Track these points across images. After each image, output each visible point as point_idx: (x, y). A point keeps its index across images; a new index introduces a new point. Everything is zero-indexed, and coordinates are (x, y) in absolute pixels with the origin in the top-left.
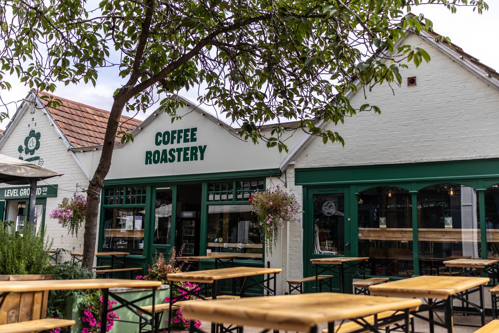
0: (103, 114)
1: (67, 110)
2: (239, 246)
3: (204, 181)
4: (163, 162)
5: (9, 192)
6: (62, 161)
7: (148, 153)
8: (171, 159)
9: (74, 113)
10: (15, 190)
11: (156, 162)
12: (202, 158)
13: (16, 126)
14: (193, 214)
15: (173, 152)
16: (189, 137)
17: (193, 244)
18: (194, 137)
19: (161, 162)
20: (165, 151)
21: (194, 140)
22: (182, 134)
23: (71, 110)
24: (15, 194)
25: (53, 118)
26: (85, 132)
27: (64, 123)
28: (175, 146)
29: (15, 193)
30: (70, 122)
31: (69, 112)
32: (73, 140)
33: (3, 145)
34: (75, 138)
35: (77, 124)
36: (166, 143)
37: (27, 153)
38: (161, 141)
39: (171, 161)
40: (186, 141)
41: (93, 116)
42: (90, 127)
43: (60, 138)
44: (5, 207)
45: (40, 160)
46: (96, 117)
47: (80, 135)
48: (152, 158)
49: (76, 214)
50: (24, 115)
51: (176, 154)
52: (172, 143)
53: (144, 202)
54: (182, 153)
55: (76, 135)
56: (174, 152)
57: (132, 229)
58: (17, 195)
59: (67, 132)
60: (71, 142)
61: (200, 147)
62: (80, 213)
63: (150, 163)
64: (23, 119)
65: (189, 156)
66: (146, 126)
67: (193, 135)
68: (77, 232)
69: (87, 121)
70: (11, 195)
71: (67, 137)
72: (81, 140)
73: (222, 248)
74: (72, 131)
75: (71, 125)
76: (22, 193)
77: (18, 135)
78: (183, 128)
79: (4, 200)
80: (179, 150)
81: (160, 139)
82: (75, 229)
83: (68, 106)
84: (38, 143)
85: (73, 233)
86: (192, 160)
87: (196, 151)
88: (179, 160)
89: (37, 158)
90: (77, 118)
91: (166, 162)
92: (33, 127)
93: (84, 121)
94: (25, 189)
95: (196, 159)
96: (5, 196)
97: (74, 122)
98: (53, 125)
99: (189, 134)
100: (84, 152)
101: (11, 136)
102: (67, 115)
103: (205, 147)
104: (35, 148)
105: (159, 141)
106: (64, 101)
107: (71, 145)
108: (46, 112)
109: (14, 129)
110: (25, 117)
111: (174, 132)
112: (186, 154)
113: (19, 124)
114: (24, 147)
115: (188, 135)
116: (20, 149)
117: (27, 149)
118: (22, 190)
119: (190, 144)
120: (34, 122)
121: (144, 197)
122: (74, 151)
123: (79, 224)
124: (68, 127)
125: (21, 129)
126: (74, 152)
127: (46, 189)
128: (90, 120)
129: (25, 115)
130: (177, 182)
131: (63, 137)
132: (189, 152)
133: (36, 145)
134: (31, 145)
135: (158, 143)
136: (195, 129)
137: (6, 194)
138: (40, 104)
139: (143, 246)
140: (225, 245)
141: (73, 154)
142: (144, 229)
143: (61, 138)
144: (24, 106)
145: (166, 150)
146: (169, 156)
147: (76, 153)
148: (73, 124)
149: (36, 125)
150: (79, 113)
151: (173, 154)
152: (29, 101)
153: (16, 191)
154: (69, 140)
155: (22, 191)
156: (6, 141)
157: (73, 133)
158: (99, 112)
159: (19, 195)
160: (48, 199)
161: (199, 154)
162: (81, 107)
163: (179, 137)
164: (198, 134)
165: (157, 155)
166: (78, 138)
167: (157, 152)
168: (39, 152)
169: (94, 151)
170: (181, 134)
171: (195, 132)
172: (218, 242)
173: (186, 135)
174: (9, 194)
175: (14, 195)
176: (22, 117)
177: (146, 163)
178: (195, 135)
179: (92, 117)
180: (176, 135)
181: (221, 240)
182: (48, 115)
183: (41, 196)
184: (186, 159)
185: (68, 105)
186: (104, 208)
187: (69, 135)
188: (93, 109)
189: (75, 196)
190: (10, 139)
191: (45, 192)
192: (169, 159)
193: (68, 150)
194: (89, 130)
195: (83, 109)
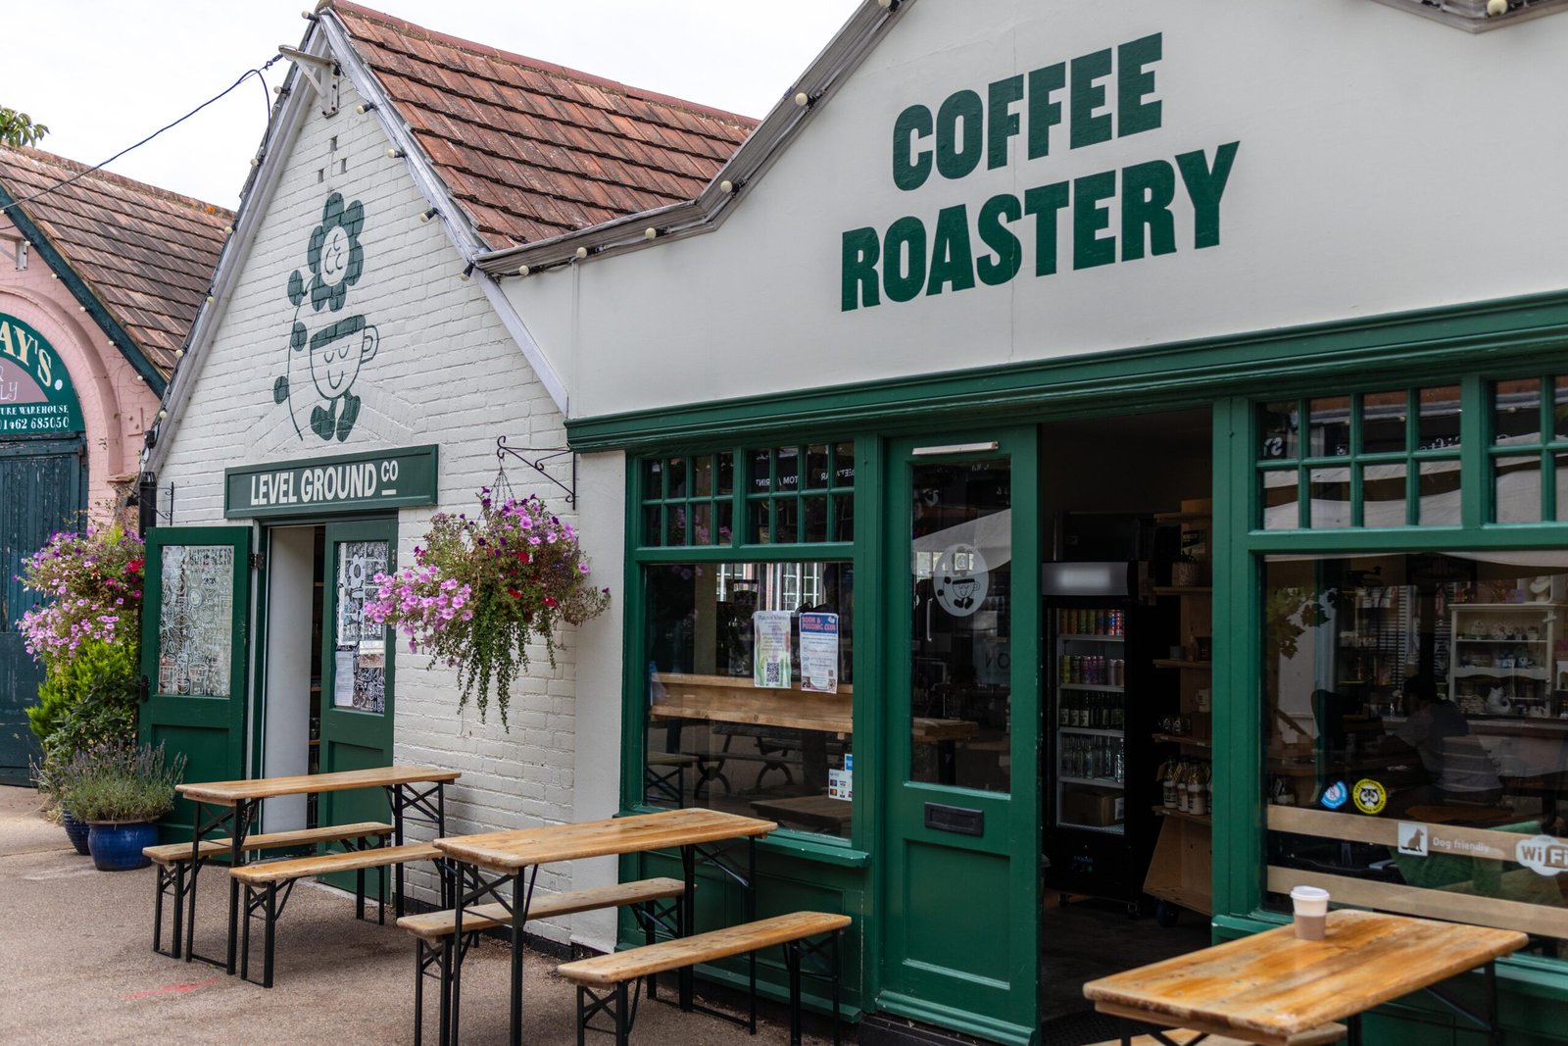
0: (660, 110)
1: (486, 91)
2: (1529, 853)
3: (1229, 391)
4: (947, 285)
5: (266, 483)
6: (452, 328)
7: (857, 241)
8: (995, 259)
9: (519, 104)
10: (285, 475)
11: (902, 291)
12: (1207, 234)
13: (277, 186)
14: (1114, 578)
15: (1002, 218)
16: (1110, 106)
17: (1119, 735)
18: (1146, 99)
19: (935, 289)
20: (952, 220)
21: (1141, 117)
22: (1062, 96)
23: (506, 91)
24: (286, 494)
25: (403, 122)
26: (566, 186)
27: (458, 143)
28: (1020, 175)
29: (284, 487)
30: (492, 141)
31: (494, 99)
32: (494, 219)
33: (239, 277)
34: (506, 210)
35: (524, 150)
36: (956, 167)
37: (317, 304)
38: (925, 157)
39: (997, 275)
40: (1088, 132)
41: (612, 117)
42: (591, 165)
43: (433, 213)
44: (256, 550)
45: (370, 332)
46: (623, 125)
47: (534, 199)
48: (879, 267)
49: (494, 600)
50: (300, 130)
51: (1025, 229)
52: (998, 159)
53: (845, 531)
54: (1065, 217)
55: (515, 200)
56: (1014, 215)
57: (785, 682)
58: (293, 499)
59: (469, 185)
60: (482, 229)
61: (1192, 162)
62: (509, 599)
63: (872, 300)
64: (298, 149)
65: (1114, 229)
66: (839, 81)
67: (1135, 84)
68: (503, 696)
69: (578, 137)
70: (273, 500)
71: (464, 205)
72: (538, 220)
73: (1384, 852)
74: (497, 181)
75: (493, 154)
76: (309, 488)
77: (286, 227)
78: (1065, 52)
79: (249, 523)
80: (1045, 201)
81: (922, 144)
82: (493, 683)
83: (488, 74)
84: (356, 252)
85: (483, 703)
86: (1133, 251)
87: (1165, 193)
88: (1046, 264)
89: (355, 324)
90: (527, 125)
91: (963, 282)
92: (336, 181)
93: (561, 139)
94: (318, 471)
95: (1164, 243)
96: (254, 502)
97: (512, 140)
98: (402, 155)
99: (1110, 83)
100: (534, 271)
101: (265, 234)
102: (480, 113)
103: (1227, 153)
104: (345, 279)
105: (914, 161)
106: (474, 53)
107: (482, 244)
108: (375, 97)
109: (270, 202)
110: (305, 141)
111: (1005, 90)
112: (1089, 219)
113: (289, 176)
114: (307, 276)
115: (1098, 97)
116: (296, 293)
117: (318, 284)
118: (307, 473)
119: (1119, 153)
120: (339, 155)
121: (845, 505)
122: (493, 270)
123: (514, 654)
124: (478, 162)
125: (296, 198)
126: (496, 279)
127: (392, 470)
128: (594, 136)
129: (307, 131)
130: (1038, 406)
131: (446, 209)
132: (1114, 205)
133: (351, 262)
134: (331, 265)
135: (908, 176)
136: (1150, 47)
137: (257, 497)
138: (354, 65)
139: (849, 788)
140: (1409, 836)
141: (488, 288)
142: (850, 689)
143: (435, 211)
144: (294, 87)
145: (960, 211)
146: (979, 248)
147: (504, 280)
148: (502, 151)
149: (344, 171)
150: (544, 105)
151: (1010, 227)
152: (311, 59)
153: (286, 481)
154: (473, 220)
155: (308, 482)
156: (247, 257)
157: (498, 189)
158: (642, 105)
159: (300, 500)
160: (403, 516)
161: (1182, 208)
162: (555, 81)
163: (1044, 116)
164: (1168, 80)
165: (905, 246)
166: (523, 210)
167: (908, 229)
168: (361, 295)
169: (579, 261)
170: (1054, 97)
171: (1145, 69)
172: (1349, 807)
173: (1086, 97)
174: (266, 495)
175: (283, 500)
176: (295, 140)
177: (849, 304)
178: (1148, 83)
179: (603, 124)
180: (1020, 108)
181: (1372, 795)
182: (384, 110)
183: (378, 505)
184: (1092, 253)
185: (493, 69)
186: (644, 565)
187: (473, 199)
188: (612, 88)
189: (486, 503)
190: (259, 249)
191: (389, 485)
192: (984, 261)
193: (468, 271)
194: (584, 176)
195: (563, 87)
